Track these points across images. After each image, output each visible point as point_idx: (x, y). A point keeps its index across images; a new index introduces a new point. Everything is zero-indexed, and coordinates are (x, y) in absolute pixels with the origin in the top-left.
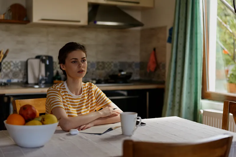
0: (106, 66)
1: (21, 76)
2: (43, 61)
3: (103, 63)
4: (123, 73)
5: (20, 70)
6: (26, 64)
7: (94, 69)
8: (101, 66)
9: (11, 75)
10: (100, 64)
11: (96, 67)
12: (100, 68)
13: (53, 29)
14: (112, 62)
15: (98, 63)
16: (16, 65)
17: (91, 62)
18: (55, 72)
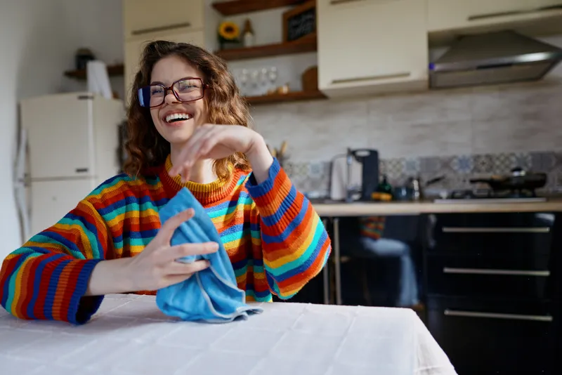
0: (498, 163)
1: (324, 186)
2: (360, 159)
3: (488, 156)
4: (516, 174)
5: (323, 177)
6: (330, 167)
7: (468, 171)
8: (483, 163)
9: (307, 185)
10: (483, 159)
11: (472, 167)
12: (483, 168)
13: (377, 102)
14: (513, 154)
15: (477, 158)
16: (315, 169)
17: (460, 156)
18: (381, 178)
